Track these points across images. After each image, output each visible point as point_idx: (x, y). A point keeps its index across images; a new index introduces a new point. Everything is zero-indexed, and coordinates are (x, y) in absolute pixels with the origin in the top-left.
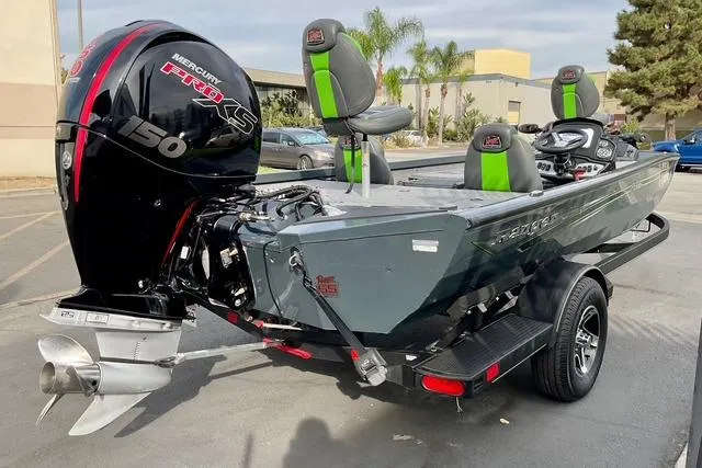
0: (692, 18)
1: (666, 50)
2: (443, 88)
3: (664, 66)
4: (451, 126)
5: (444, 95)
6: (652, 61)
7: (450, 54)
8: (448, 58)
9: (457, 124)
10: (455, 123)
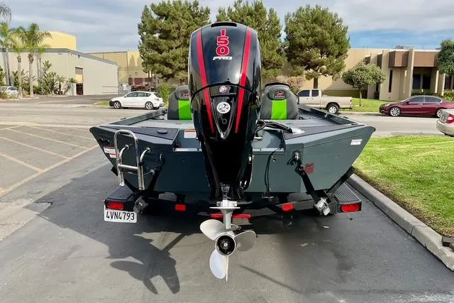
0: (189, 26)
1: (178, 42)
2: (30, 56)
3: (179, 52)
4: (36, 84)
5: (31, 61)
6: (172, 49)
7: (33, 32)
8: (32, 35)
9: (40, 82)
10: (39, 81)
